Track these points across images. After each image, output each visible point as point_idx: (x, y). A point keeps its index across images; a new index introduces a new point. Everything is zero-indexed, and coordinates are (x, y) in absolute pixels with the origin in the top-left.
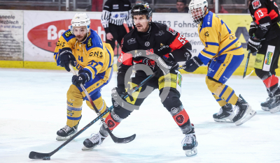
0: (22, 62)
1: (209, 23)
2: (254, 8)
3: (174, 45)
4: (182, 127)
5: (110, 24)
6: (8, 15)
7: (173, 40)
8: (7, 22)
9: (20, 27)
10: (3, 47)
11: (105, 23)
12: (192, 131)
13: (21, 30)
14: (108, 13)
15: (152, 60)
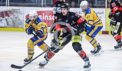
0: (23, 29)
1: (89, 12)
2: (113, 6)
3: (79, 21)
4: (83, 58)
5: (56, 13)
6: (17, 9)
7: (78, 19)
8: (17, 12)
9: (22, 14)
10: (15, 22)
11: (54, 12)
12: (88, 60)
13: (23, 15)
14: (56, 8)
15: (69, 28)
